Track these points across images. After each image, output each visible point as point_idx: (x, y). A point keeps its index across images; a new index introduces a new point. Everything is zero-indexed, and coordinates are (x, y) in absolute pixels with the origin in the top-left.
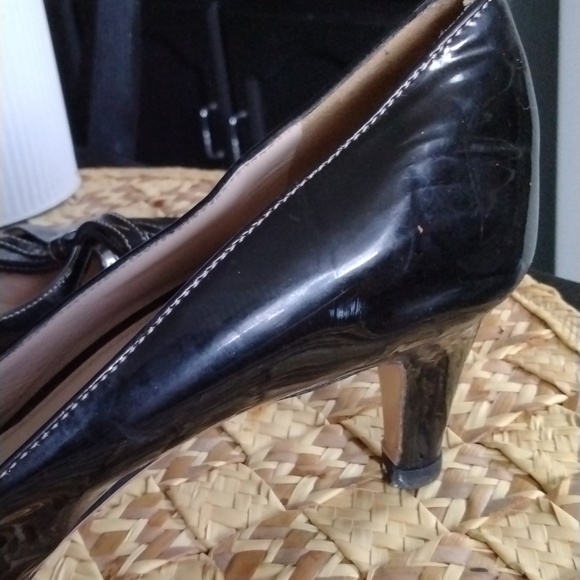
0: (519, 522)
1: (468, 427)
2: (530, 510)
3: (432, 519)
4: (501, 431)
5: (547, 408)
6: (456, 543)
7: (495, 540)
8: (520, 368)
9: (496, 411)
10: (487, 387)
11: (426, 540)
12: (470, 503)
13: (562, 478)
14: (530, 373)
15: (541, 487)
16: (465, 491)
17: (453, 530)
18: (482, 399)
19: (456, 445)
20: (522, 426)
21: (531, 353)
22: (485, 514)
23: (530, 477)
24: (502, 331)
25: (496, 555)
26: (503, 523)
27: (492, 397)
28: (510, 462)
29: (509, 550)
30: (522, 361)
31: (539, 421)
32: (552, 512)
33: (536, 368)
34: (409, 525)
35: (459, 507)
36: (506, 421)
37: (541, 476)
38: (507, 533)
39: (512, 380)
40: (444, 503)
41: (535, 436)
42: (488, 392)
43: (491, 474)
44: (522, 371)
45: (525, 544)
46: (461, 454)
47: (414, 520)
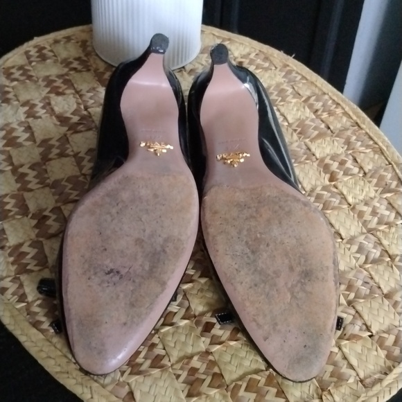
0: (381, 268)
1: (369, 227)
2: (385, 264)
3: (354, 261)
4: (379, 231)
5: (397, 225)
6: (361, 272)
7: (373, 273)
8: (390, 204)
9: (379, 223)
10: (378, 211)
11: (352, 269)
12: (367, 258)
13: (397, 255)
14: (393, 207)
15: (390, 257)
16: (366, 253)
17: (360, 267)
18: (375, 216)
19: (364, 234)
20: (387, 230)
21: (395, 197)
22: (371, 263)
23: (386, 251)
24: (386, 185)
25: (372, 278)
26: (376, 267)
27: (379, 216)
28: (381, 244)
29: (377, 278)
30: (391, 201)
31: (393, 230)
32: (392, 267)
33: (396, 206)
34: (347, 262)
35: (363, 258)
36: (382, 227)
37: (391, 253)
38: (377, 271)
39: (387, 209)
40: (358, 255)
41: (391, 236)
42: (378, 213)
43: (375, 247)
44: (391, 206)
45: (382, 276)
46: (366, 237)
47: (349, 260)
